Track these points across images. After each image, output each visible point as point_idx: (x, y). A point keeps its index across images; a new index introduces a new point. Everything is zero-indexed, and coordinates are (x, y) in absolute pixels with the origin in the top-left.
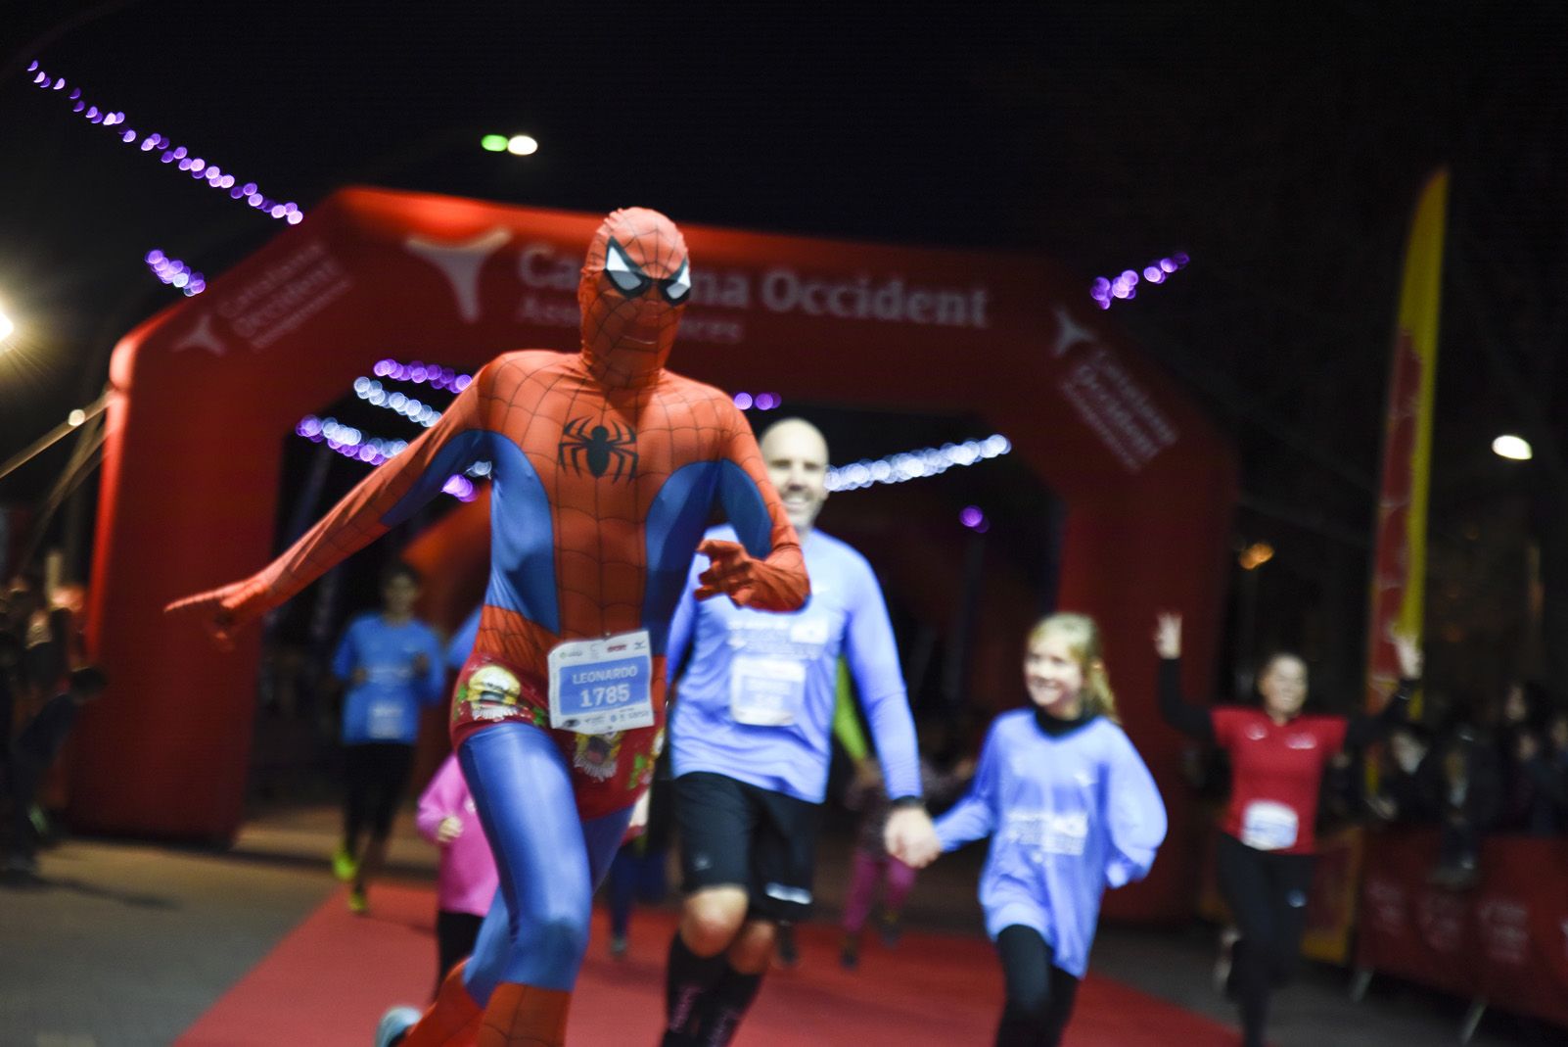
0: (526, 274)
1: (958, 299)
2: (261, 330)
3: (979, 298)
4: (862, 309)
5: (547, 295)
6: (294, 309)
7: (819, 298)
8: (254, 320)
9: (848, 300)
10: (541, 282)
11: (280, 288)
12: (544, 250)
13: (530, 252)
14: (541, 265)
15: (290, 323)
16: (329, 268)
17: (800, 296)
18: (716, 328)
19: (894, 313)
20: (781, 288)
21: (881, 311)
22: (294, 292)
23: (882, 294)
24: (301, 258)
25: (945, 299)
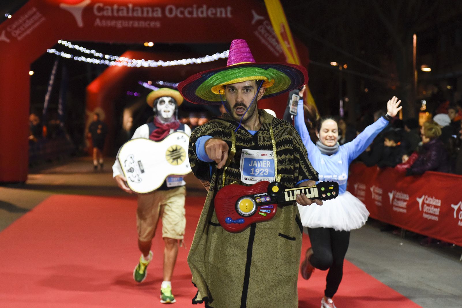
0: (96, 12)
1: (223, 10)
2: (20, 35)
3: (229, 9)
4: (195, 15)
5: (102, 18)
6: (29, 27)
7: (182, 13)
8: (18, 32)
9: (191, 13)
10: (100, 14)
11: (25, 22)
12: (101, 5)
13: (96, 6)
14: (100, 9)
15: (28, 32)
16: (38, 15)
17: (177, 13)
18: (152, 24)
19: (205, 15)
20: (171, 11)
21: (200, 15)
22: (29, 23)
23: (200, 10)
24: (30, 13)
25: (219, 10)
